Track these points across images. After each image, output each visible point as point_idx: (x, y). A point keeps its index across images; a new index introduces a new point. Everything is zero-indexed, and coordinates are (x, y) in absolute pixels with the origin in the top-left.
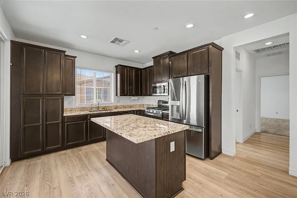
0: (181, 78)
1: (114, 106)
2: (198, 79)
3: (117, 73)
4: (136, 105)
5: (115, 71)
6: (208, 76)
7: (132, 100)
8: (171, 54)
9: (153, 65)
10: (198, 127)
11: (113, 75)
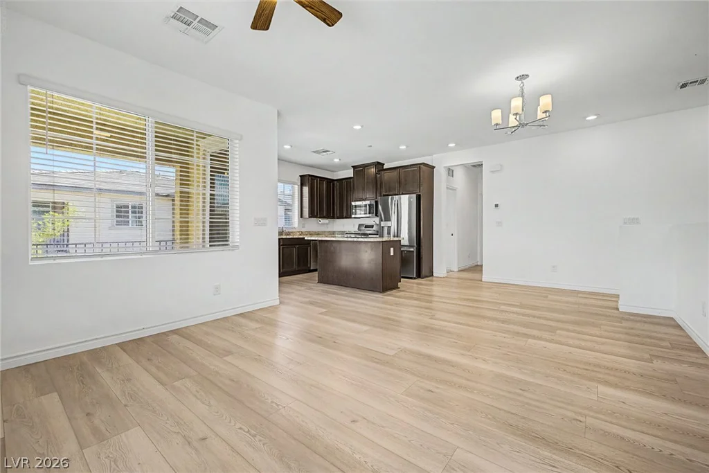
0: (390, 197)
1: (298, 232)
2: (409, 199)
3: (302, 185)
4: (325, 232)
5: (299, 184)
6: (420, 195)
7: (322, 224)
8: (379, 165)
9: (352, 176)
10: (411, 246)
11: (297, 188)
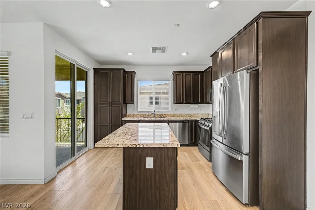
1: (171, 114)
4: (198, 114)
5: (172, 79)
7: (191, 108)
9: (212, 65)
11: (170, 83)
